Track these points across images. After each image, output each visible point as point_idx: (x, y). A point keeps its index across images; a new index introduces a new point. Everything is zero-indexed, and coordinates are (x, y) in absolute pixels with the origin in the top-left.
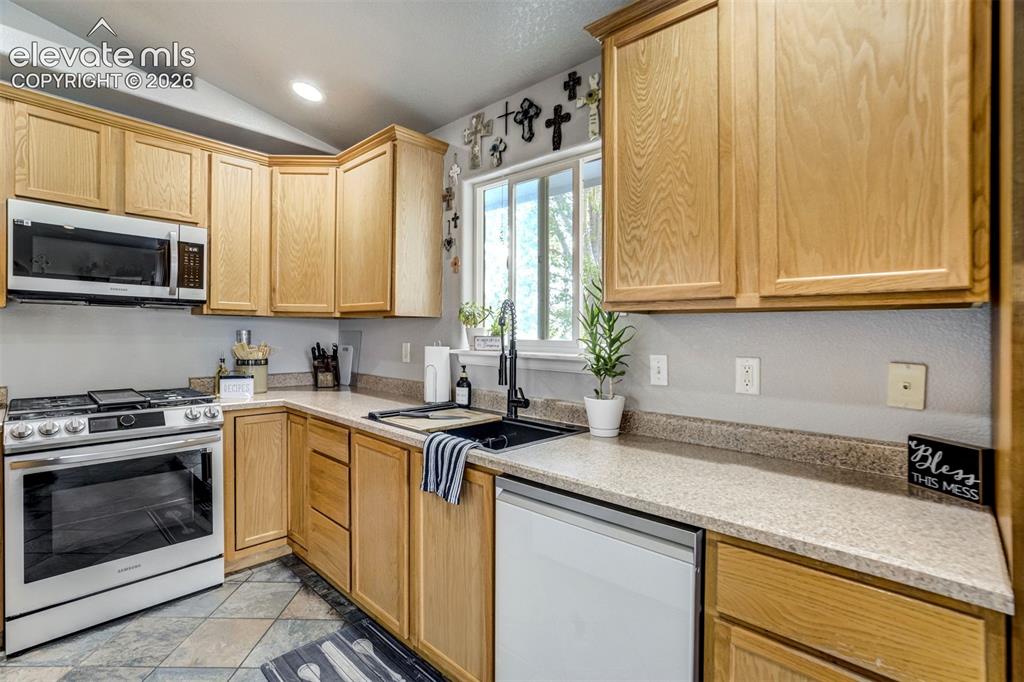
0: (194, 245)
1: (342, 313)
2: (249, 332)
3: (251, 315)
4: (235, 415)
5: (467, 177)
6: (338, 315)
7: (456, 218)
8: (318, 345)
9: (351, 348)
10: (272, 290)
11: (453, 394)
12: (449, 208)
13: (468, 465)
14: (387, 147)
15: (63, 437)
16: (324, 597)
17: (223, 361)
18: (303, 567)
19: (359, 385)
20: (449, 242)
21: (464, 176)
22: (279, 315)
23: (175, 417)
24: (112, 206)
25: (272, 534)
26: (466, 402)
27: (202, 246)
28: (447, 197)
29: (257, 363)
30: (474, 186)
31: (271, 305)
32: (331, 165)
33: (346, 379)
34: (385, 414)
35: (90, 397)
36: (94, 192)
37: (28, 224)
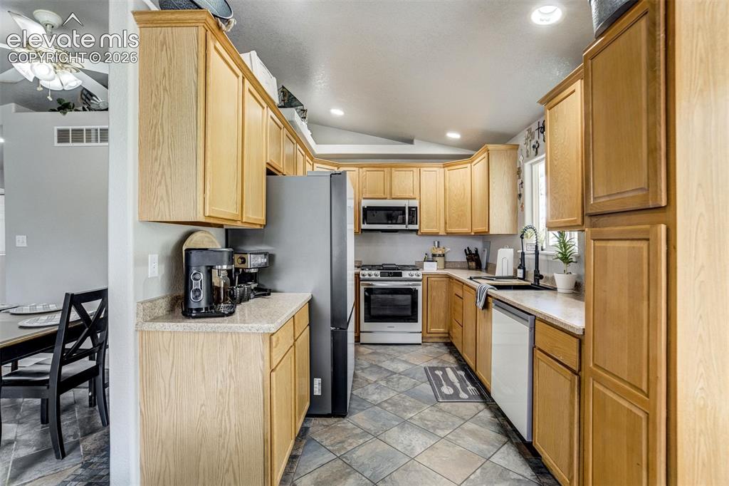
0: (414, 207)
1: (475, 233)
2: (438, 242)
3: (436, 235)
4: (428, 277)
5: (526, 161)
6: (473, 234)
7: (522, 183)
8: (468, 248)
9: (486, 250)
10: (446, 223)
11: (515, 272)
12: (520, 178)
13: (488, 295)
14: (485, 154)
15: (373, 277)
16: (456, 357)
17: (426, 254)
18: (453, 347)
19: (489, 269)
20: (520, 195)
21: (525, 161)
22: (449, 234)
23: (406, 274)
24: (388, 197)
25: (442, 330)
26: (521, 277)
27: (416, 208)
28: (519, 172)
29: (440, 256)
30: (531, 165)
31: (445, 230)
32: (468, 163)
33: (484, 266)
34: (475, 278)
35: (382, 266)
36: (383, 192)
37: (366, 207)
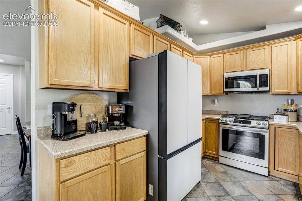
0: (264, 75)
2: (292, 100)
3: (288, 94)
15: (229, 122)
17: (278, 109)
23: (254, 123)
24: (244, 69)
25: (291, 171)
27: (267, 75)
29: (291, 111)
31: (297, 90)
35: (235, 115)
36: (240, 67)
37: (227, 78)
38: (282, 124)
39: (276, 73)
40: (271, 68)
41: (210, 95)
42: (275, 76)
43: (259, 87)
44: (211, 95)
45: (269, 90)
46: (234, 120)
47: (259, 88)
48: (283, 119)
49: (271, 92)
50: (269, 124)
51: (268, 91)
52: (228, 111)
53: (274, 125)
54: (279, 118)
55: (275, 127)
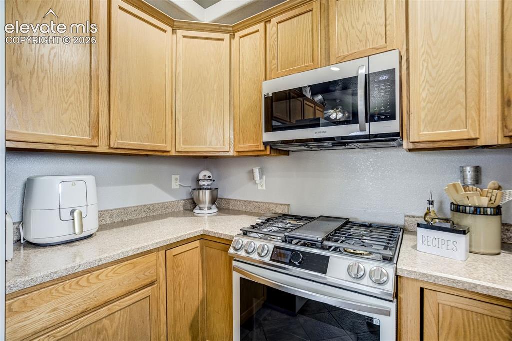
17: (431, 203)
36: (310, 59)
37: (271, 95)
38: (454, 281)
39: (426, 65)
40: (408, 50)
41: (234, 156)
42: (422, 79)
43: (367, 122)
44: (236, 154)
45: (398, 130)
46: (276, 247)
47: (367, 125)
48: (451, 246)
49: (408, 138)
50: (399, 274)
51: (397, 135)
52: (289, 205)
53: (417, 280)
54: (436, 243)
55: (422, 290)
